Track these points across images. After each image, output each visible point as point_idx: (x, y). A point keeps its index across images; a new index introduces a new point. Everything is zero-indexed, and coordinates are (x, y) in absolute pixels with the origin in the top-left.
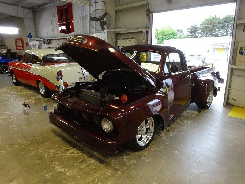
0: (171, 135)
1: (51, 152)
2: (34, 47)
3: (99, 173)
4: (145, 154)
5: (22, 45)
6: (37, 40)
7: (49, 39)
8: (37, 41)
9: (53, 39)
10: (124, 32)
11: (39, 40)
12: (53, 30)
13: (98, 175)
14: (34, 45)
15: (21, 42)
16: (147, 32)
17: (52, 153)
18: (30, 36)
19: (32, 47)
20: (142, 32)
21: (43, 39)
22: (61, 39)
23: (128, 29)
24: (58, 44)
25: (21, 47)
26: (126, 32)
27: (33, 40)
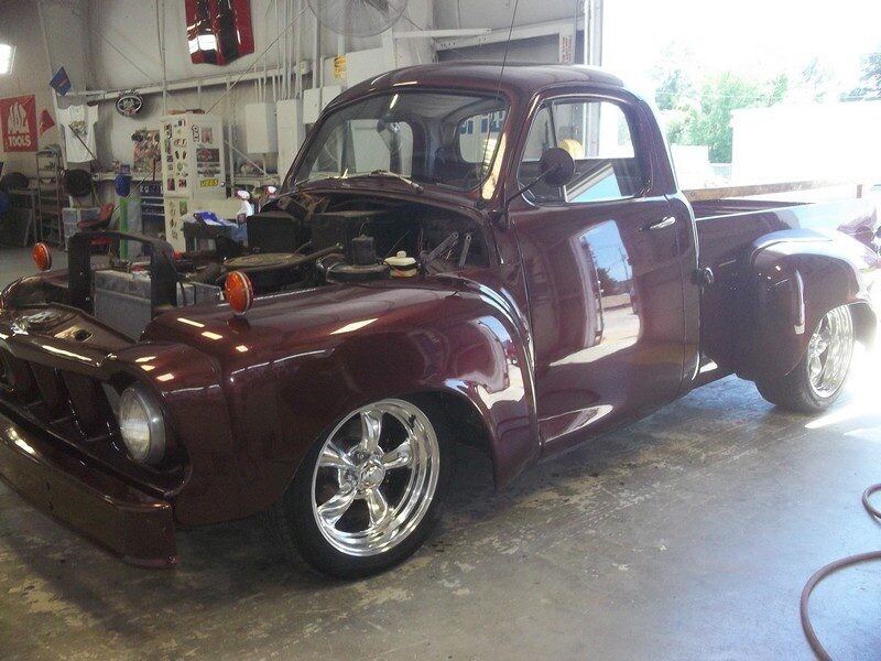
0: (628, 499)
1: (31, 543)
2: (76, 133)
3: (215, 627)
4: (465, 567)
5: (26, 129)
6: (91, 99)
7: (141, 91)
8: (91, 104)
9: (160, 94)
10: (475, 42)
11: (100, 98)
12: (162, 50)
13: (205, 632)
14: (77, 124)
15: (24, 114)
16: (580, 35)
17: (32, 547)
18: (61, 82)
19: (68, 131)
20: (554, 38)
21: (115, 95)
22: (194, 90)
23: (495, 29)
24: (174, 113)
25: (24, 135)
26: (482, 42)
27: (75, 101)
